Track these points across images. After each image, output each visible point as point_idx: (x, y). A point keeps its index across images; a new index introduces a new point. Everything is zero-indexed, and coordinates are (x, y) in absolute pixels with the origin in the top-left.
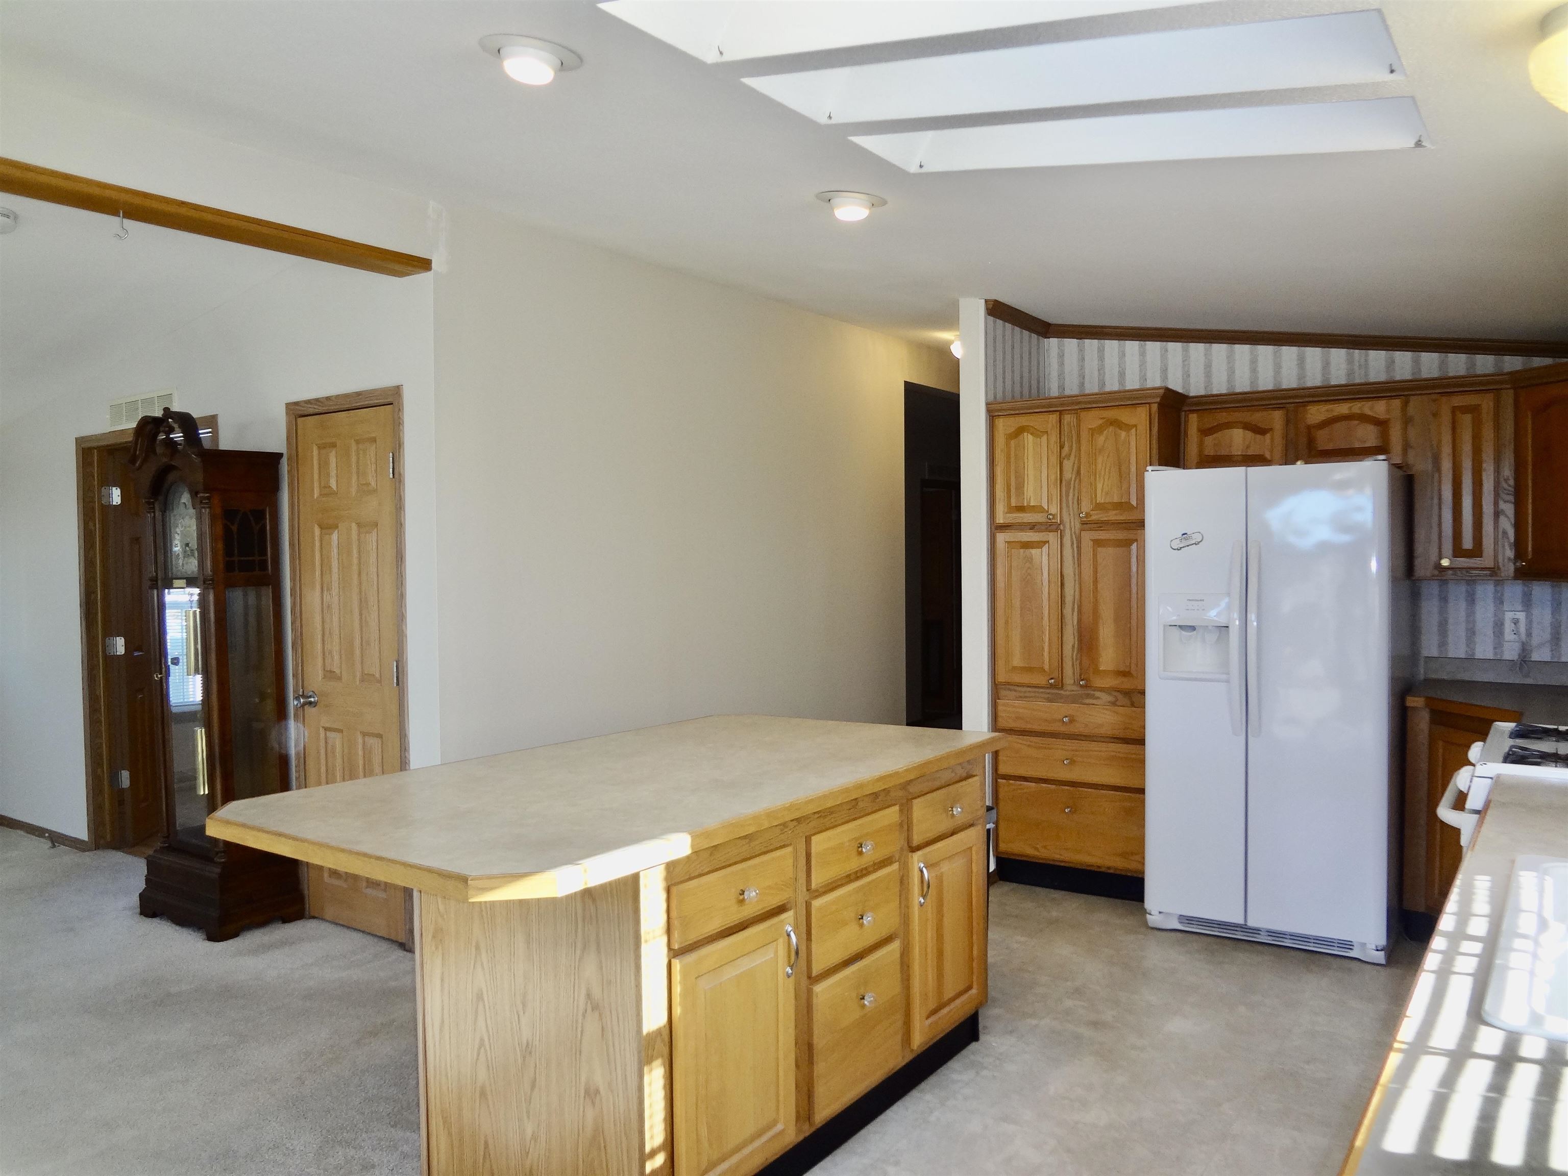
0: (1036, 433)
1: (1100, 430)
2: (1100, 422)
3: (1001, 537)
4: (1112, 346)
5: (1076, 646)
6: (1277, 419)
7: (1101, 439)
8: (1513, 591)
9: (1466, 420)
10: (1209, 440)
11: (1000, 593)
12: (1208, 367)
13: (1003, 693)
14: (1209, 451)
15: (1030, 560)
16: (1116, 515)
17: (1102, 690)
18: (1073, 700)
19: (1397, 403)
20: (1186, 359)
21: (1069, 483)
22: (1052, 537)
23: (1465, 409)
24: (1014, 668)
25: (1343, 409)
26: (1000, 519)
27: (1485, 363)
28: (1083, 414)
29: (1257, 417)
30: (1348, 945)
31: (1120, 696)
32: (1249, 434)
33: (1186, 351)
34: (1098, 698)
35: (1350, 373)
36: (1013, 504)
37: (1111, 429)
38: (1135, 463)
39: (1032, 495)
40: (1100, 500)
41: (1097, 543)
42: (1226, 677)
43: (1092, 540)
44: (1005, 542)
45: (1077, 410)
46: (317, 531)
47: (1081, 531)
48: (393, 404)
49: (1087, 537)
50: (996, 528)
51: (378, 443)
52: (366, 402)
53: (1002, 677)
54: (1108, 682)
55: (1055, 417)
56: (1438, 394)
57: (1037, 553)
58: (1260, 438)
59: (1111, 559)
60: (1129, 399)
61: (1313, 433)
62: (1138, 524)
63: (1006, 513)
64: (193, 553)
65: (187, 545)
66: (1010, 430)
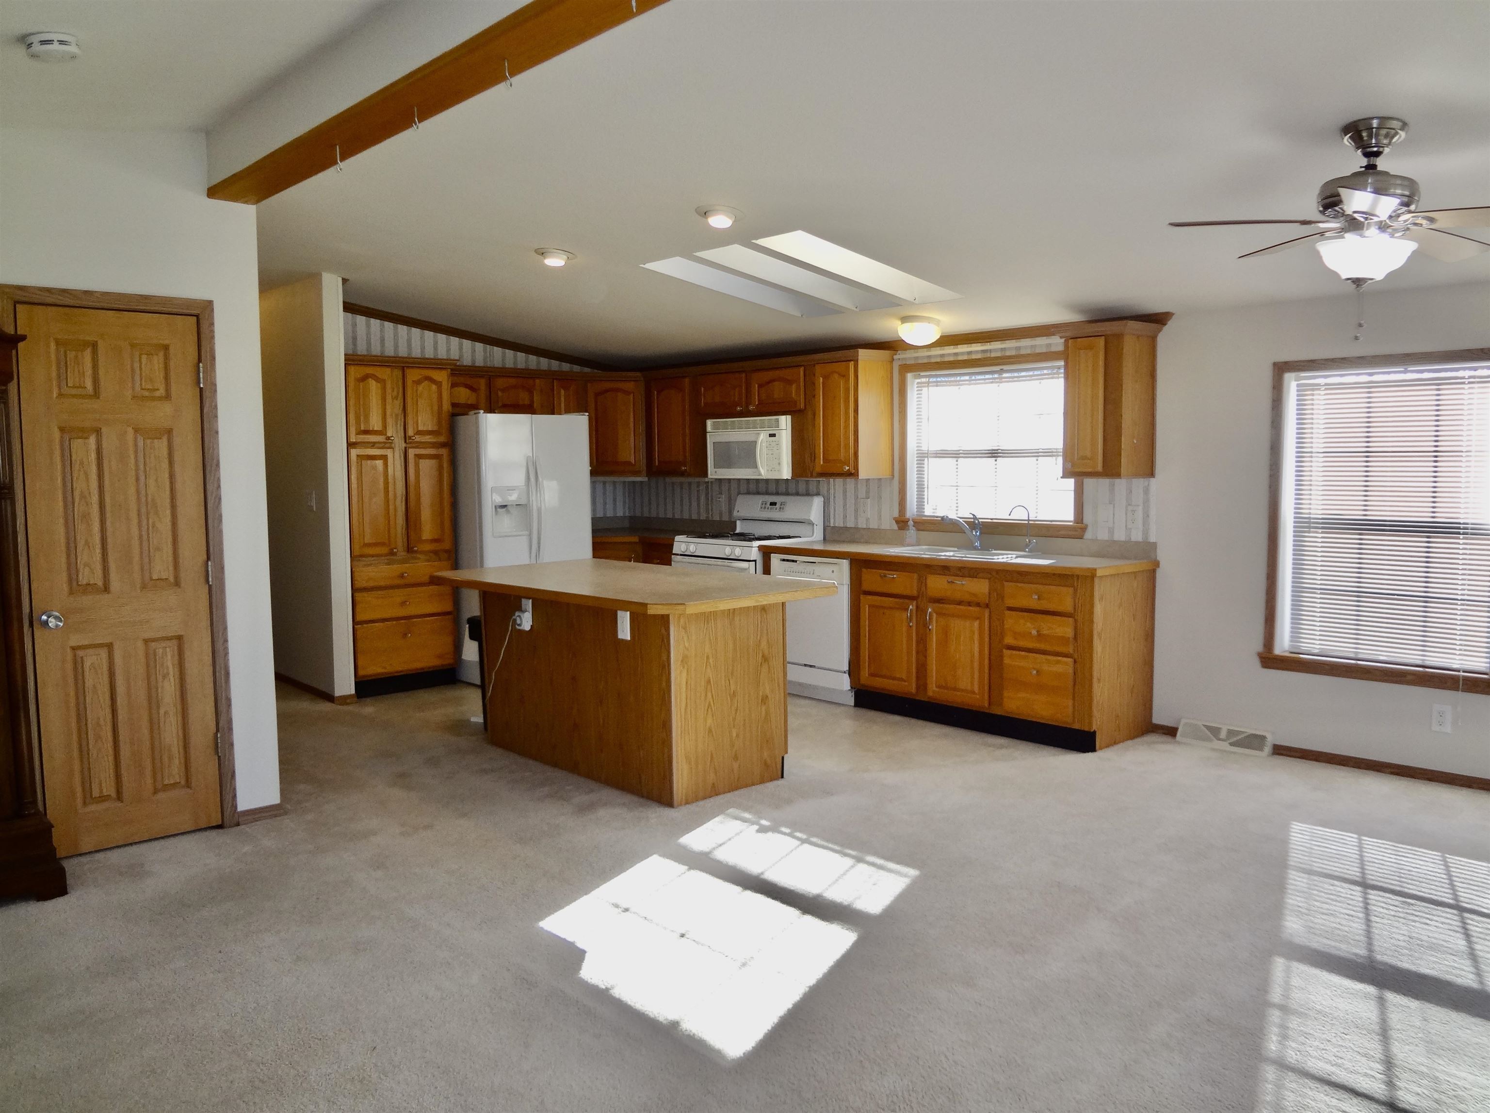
0: (377, 380)
1: (418, 382)
2: (421, 377)
3: (354, 452)
5: (405, 525)
6: (482, 384)
7: (420, 388)
11: (354, 493)
12: (409, 341)
13: (356, 563)
15: (374, 468)
16: (430, 439)
17: (422, 552)
18: (404, 561)
19: (537, 381)
20: (396, 335)
21: (398, 415)
22: (388, 453)
23: (564, 388)
24: (365, 544)
25: (513, 381)
26: (353, 439)
28: (408, 371)
31: (433, 555)
33: (396, 329)
34: (419, 559)
35: (485, 359)
36: (362, 428)
37: (427, 382)
38: (440, 406)
39: (375, 423)
40: (420, 428)
41: (418, 457)
42: (527, 533)
43: (415, 455)
44: (357, 455)
45: (403, 367)
46: (57, 434)
47: (406, 448)
48: (197, 316)
49: (412, 452)
50: (350, 445)
51: (172, 350)
52: (156, 308)
53: (357, 552)
54: (428, 547)
55: (388, 370)
56: (554, 379)
57: (379, 463)
58: (474, 395)
59: (427, 467)
60: (436, 364)
61: (500, 394)
62: (443, 445)
63: (357, 434)
66: (359, 376)
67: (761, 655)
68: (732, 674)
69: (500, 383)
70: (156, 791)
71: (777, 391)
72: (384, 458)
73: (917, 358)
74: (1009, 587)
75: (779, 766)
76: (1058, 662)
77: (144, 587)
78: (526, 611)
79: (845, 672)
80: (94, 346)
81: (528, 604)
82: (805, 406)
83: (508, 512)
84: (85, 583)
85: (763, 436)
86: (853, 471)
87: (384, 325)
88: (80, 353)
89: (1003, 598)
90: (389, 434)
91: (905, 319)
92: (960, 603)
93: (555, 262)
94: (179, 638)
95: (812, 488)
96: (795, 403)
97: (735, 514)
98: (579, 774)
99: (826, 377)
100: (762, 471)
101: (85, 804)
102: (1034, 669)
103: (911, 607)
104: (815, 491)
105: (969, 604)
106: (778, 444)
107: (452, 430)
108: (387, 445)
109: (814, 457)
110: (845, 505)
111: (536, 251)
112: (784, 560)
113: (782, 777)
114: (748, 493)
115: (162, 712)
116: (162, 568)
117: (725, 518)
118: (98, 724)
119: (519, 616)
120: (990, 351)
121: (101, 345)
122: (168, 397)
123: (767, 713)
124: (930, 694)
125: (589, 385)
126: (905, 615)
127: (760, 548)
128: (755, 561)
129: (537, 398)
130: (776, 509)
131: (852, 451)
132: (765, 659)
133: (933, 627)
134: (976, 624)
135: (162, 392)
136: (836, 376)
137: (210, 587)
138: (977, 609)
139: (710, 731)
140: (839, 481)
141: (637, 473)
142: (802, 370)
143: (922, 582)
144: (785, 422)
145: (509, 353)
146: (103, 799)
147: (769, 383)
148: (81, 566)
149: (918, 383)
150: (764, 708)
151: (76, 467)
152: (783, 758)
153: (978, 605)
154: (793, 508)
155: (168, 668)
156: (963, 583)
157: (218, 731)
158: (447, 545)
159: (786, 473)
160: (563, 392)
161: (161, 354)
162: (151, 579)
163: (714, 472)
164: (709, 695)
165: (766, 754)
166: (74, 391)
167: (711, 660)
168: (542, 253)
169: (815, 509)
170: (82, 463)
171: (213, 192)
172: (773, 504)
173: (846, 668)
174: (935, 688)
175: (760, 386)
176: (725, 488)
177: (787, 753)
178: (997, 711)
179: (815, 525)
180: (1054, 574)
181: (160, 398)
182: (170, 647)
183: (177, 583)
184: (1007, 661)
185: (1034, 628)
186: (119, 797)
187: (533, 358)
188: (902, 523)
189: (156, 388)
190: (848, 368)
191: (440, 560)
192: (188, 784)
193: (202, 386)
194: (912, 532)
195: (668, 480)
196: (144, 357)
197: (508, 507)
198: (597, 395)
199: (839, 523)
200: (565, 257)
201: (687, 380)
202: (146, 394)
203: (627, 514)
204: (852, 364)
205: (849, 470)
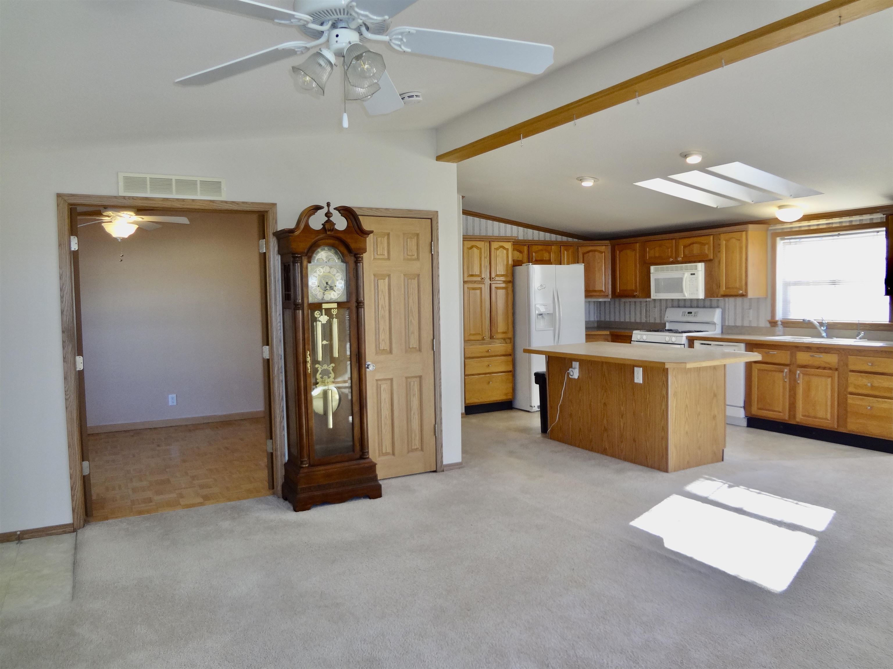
0: (477, 248)
1: (497, 249)
2: (498, 246)
3: (466, 286)
5: (489, 325)
6: (525, 249)
7: (498, 252)
13: (466, 344)
15: (476, 294)
16: (503, 278)
17: (498, 339)
18: (489, 343)
19: (553, 247)
20: (480, 224)
21: (487, 266)
22: (482, 286)
24: (471, 335)
25: (541, 247)
26: (466, 280)
28: (492, 243)
29: (520, 248)
31: (502, 340)
32: (518, 253)
34: (496, 342)
35: (524, 235)
36: (470, 274)
37: (501, 249)
38: (508, 261)
39: (476, 271)
40: (498, 273)
41: (497, 288)
42: (552, 329)
43: (495, 287)
44: (468, 288)
45: (488, 241)
46: (373, 277)
47: (490, 284)
48: (431, 219)
49: (493, 286)
50: (465, 282)
51: (420, 235)
52: (415, 216)
53: (466, 339)
54: (501, 336)
55: (483, 243)
56: (561, 246)
57: (478, 292)
58: (523, 255)
59: (501, 293)
60: (506, 239)
61: (534, 254)
62: (509, 282)
63: (467, 277)
64: (332, 288)
65: (327, 283)
66: (469, 246)
67: (713, 393)
68: (698, 403)
69: (535, 248)
70: (408, 452)
71: (696, 249)
72: (481, 289)
73: (783, 229)
74: (851, 359)
75: (721, 455)
76: (886, 402)
77: (406, 351)
78: (575, 368)
79: (741, 407)
80: (388, 235)
81: (576, 365)
82: (713, 258)
83: (543, 317)
84: (382, 349)
85: (687, 275)
86: (745, 294)
87: (474, 220)
88: (384, 239)
89: (847, 365)
90: (483, 276)
91: (780, 207)
92: (818, 368)
93: (588, 184)
94: (420, 377)
95: (714, 303)
96: (707, 255)
97: (666, 319)
98: (607, 455)
99: (727, 241)
100: (686, 295)
101: (379, 456)
102: (869, 406)
103: (786, 370)
104: (716, 305)
105: (824, 368)
106: (697, 279)
107: (513, 274)
108: (482, 282)
109: (719, 286)
110: (735, 314)
111: (577, 179)
112: (702, 344)
113: (723, 460)
114: (673, 307)
115: (412, 412)
116: (414, 343)
117: (658, 321)
118: (386, 417)
119: (572, 371)
120: (832, 223)
121: (391, 234)
122: (418, 259)
123: (715, 425)
124: (798, 420)
125: (580, 248)
126: (780, 375)
127: (687, 337)
128: (684, 344)
129: (552, 255)
130: (692, 316)
131: (744, 282)
132: (715, 395)
133: (800, 381)
134: (829, 380)
135: (415, 256)
136: (734, 240)
137: (434, 352)
138: (831, 371)
139: (687, 433)
140: (732, 299)
141: (607, 296)
142: (712, 237)
143: (793, 355)
144: (701, 266)
145: (536, 232)
146: (387, 454)
147: (690, 245)
148: (381, 341)
149: (783, 243)
150: (714, 423)
151: (380, 293)
152: (723, 450)
153: (830, 369)
154: (702, 315)
155: (415, 391)
156: (821, 356)
157: (435, 423)
158: (510, 335)
159: (701, 295)
160: (566, 252)
161: (416, 238)
162: (409, 348)
163: (654, 295)
164: (687, 413)
165: (715, 447)
166: (381, 257)
167: (688, 395)
168: (581, 180)
169: (717, 316)
170: (382, 291)
171: (439, 158)
172: (691, 313)
173: (742, 404)
174: (801, 417)
175: (685, 247)
176: (658, 304)
177: (725, 447)
178: (842, 430)
179: (717, 325)
180: (882, 351)
181: (415, 260)
182: (416, 381)
183: (420, 350)
184: (850, 401)
185: (869, 382)
186: (393, 454)
187: (548, 235)
188: (773, 323)
189: (413, 254)
190: (741, 236)
191: (506, 343)
192: (422, 450)
193: (433, 253)
194: (780, 328)
195: (623, 300)
196: (409, 240)
197: (543, 315)
198: (584, 254)
199: (732, 323)
200: (593, 181)
201: (638, 245)
202: (409, 257)
203: (596, 320)
204: (744, 233)
205: (742, 293)
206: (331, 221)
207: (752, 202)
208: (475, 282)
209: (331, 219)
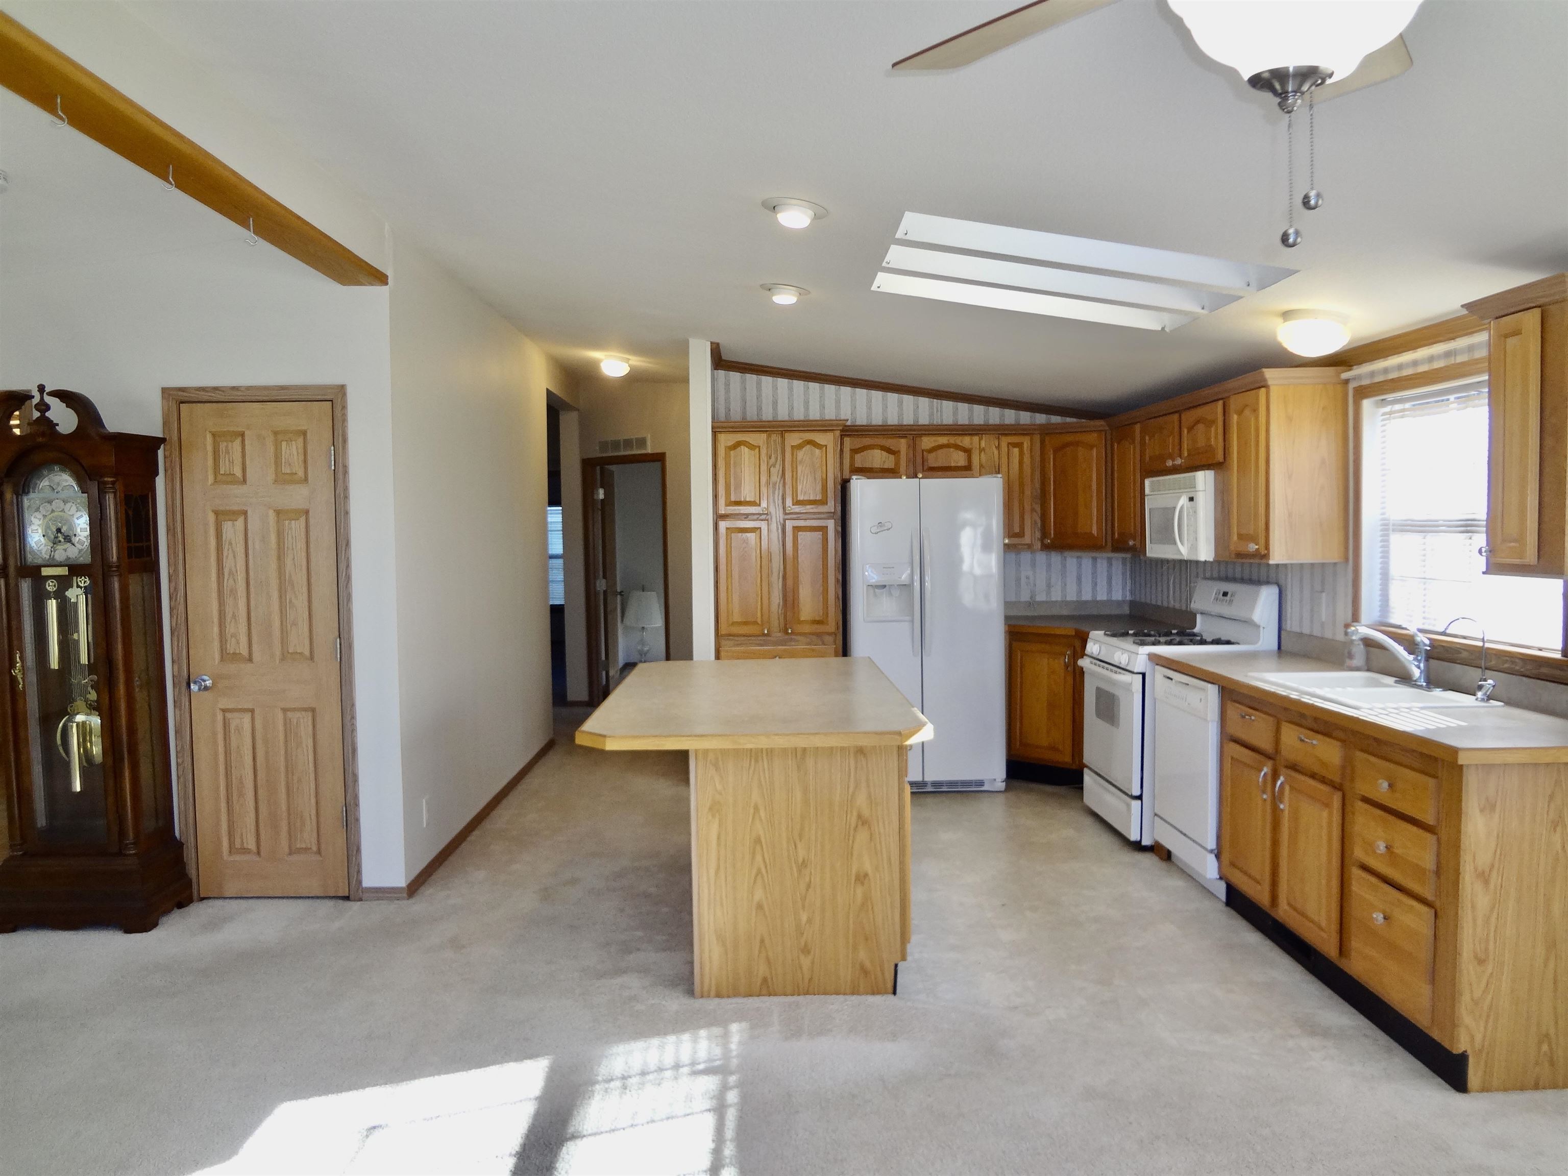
0: (752, 447)
1: (800, 447)
2: (801, 441)
3: (723, 525)
4: (767, 380)
5: (781, 604)
6: (902, 445)
7: (800, 454)
8: (1041, 557)
9: (1016, 451)
10: (858, 457)
12: (838, 402)
13: (723, 642)
14: (858, 464)
15: (746, 541)
16: (812, 508)
17: (801, 634)
18: (779, 643)
19: (976, 439)
21: (775, 484)
22: (763, 525)
23: (1015, 445)
24: (733, 624)
25: (943, 440)
26: (722, 510)
27: (1025, 417)
28: (787, 435)
29: (890, 443)
30: (981, 783)
31: (814, 638)
32: (884, 453)
33: (822, 390)
34: (798, 641)
35: (931, 415)
36: (733, 499)
37: (808, 446)
38: (826, 472)
39: (748, 493)
40: (801, 498)
41: (797, 529)
42: (908, 618)
43: (793, 527)
44: (726, 528)
45: (782, 431)
46: (211, 518)
47: (785, 520)
48: (332, 401)
49: (789, 525)
50: (719, 517)
51: (310, 435)
53: (723, 631)
54: (807, 629)
55: (764, 436)
57: (751, 536)
58: (892, 457)
59: (808, 540)
60: (822, 426)
62: (830, 515)
63: (726, 505)
64: (68, 539)
65: (59, 530)
66: (730, 443)
67: (855, 814)
68: (801, 836)
69: (927, 442)
70: (290, 854)
71: (1201, 436)
72: (758, 530)
73: (1372, 375)
75: (890, 976)
77: (283, 658)
79: (1212, 853)
80: (242, 435)
82: (1223, 456)
84: (233, 651)
86: (1263, 552)
88: (230, 444)
89: (1355, 778)
90: (765, 505)
91: (1285, 316)
92: (1311, 774)
93: (785, 298)
94: (313, 710)
96: (1215, 452)
97: (1198, 605)
100: (1181, 550)
101: (230, 853)
103: (1265, 770)
105: (1319, 778)
106: (1196, 512)
108: (763, 517)
109: (1230, 530)
112: (1165, 676)
113: (894, 993)
115: (295, 778)
116: (298, 642)
118: (241, 782)
121: (248, 435)
122: (306, 479)
123: (867, 898)
124: (1281, 910)
125: (1048, 439)
128: (1143, 674)
130: (1226, 602)
131: (1263, 522)
132: (864, 821)
133: (1285, 806)
135: (300, 475)
136: (1248, 412)
138: (1330, 790)
139: (760, 907)
142: (1220, 404)
143: (1278, 732)
144: (1204, 480)
146: (245, 851)
147: (1195, 425)
148: (228, 636)
149: (1383, 415)
150: (860, 891)
151: (226, 547)
152: (896, 966)
153: (1329, 782)
154: (1241, 602)
155: (302, 738)
156: (1315, 742)
157: (345, 804)
158: (835, 627)
159: (1204, 552)
161: (300, 440)
162: (290, 653)
163: (1154, 551)
164: (759, 858)
165: (862, 955)
166: (226, 478)
167: (762, 813)
168: (770, 290)
170: (230, 544)
172: (1225, 594)
174: (1286, 905)
175: (1189, 431)
177: (904, 958)
179: (1261, 629)
181: (298, 481)
182: (305, 717)
183: (312, 658)
184: (1356, 886)
185: (1384, 837)
186: (259, 853)
189: (294, 472)
190: (1259, 401)
191: (823, 643)
192: (319, 852)
193: (334, 468)
196: (283, 444)
197: (887, 587)
198: (1056, 451)
199: (1296, 629)
201: (1137, 427)
202: (287, 478)
203: (1128, 598)
204: (1263, 390)
205: (1257, 550)
206: (48, 419)
207: (1202, 311)
208: (746, 516)
209: (47, 414)
